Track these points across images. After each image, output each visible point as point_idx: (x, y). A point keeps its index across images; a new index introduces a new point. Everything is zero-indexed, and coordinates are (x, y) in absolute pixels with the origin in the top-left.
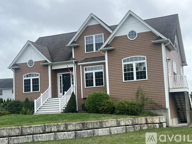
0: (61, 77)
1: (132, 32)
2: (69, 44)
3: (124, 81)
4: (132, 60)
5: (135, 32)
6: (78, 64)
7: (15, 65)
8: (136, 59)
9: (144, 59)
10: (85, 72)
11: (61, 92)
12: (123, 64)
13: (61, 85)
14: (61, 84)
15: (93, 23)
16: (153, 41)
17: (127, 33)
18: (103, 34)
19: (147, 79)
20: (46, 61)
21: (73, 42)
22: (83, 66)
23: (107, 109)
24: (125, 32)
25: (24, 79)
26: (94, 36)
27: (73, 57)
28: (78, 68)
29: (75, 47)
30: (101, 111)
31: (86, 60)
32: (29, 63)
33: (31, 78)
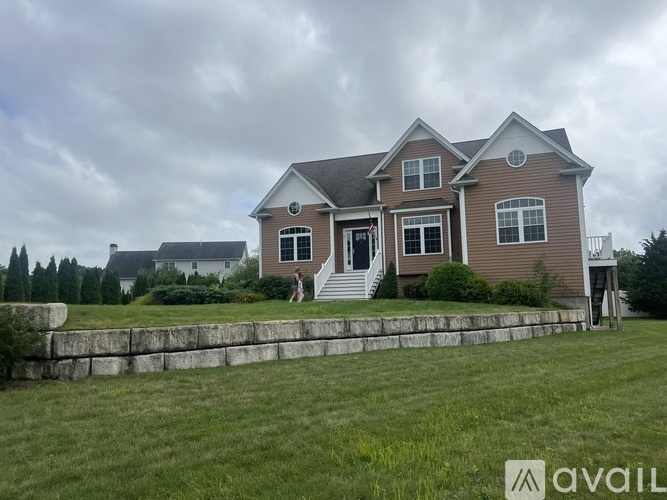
0: (349, 235)
1: (516, 152)
2: (371, 175)
3: (498, 243)
4: (515, 204)
5: (521, 153)
6: (391, 212)
7: (263, 210)
8: (524, 203)
9: (540, 203)
10: (404, 227)
11: (349, 263)
12: (497, 211)
13: (349, 250)
14: (349, 248)
15: (421, 137)
16: (561, 171)
17: (505, 155)
18: (440, 157)
19: (546, 240)
20: (326, 205)
21: (380, 171)
22: (400, 215)
23: (478, 294)
24: (501, 152)
25: (281, 236)
26: (421, 161)
27: (379, 199)
28: (389, 218)
29: (383, 181)
30: (466, 297)
31: (405, 205)
32: (290, 209)
33: (295, 236)
